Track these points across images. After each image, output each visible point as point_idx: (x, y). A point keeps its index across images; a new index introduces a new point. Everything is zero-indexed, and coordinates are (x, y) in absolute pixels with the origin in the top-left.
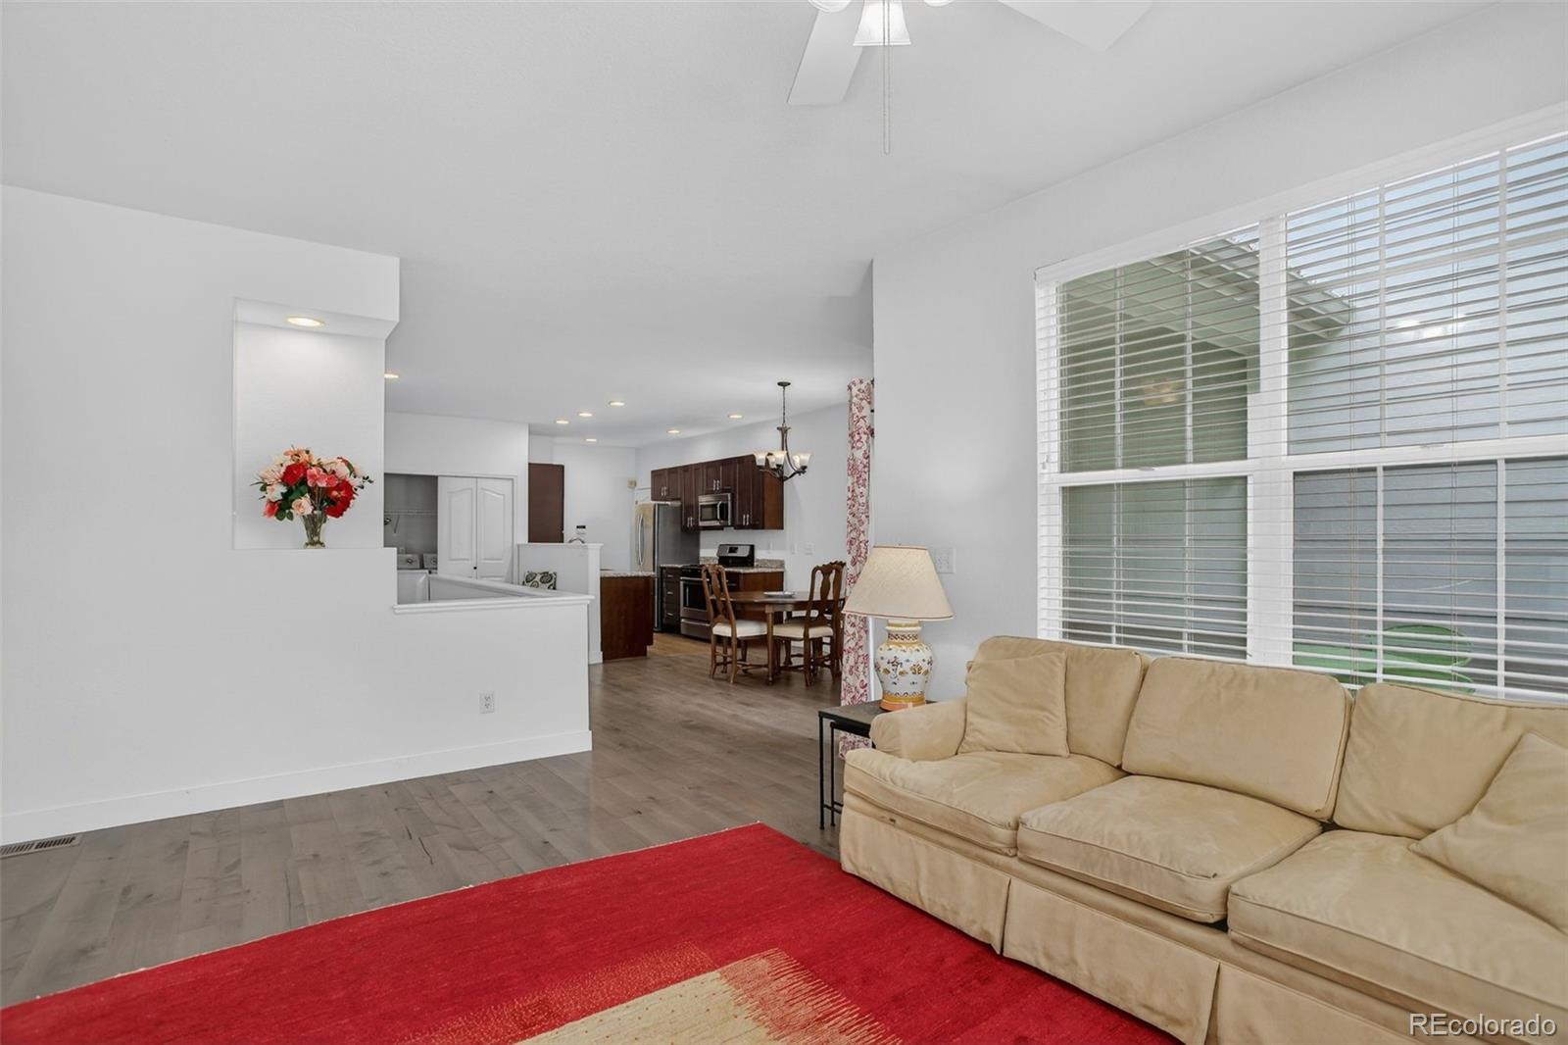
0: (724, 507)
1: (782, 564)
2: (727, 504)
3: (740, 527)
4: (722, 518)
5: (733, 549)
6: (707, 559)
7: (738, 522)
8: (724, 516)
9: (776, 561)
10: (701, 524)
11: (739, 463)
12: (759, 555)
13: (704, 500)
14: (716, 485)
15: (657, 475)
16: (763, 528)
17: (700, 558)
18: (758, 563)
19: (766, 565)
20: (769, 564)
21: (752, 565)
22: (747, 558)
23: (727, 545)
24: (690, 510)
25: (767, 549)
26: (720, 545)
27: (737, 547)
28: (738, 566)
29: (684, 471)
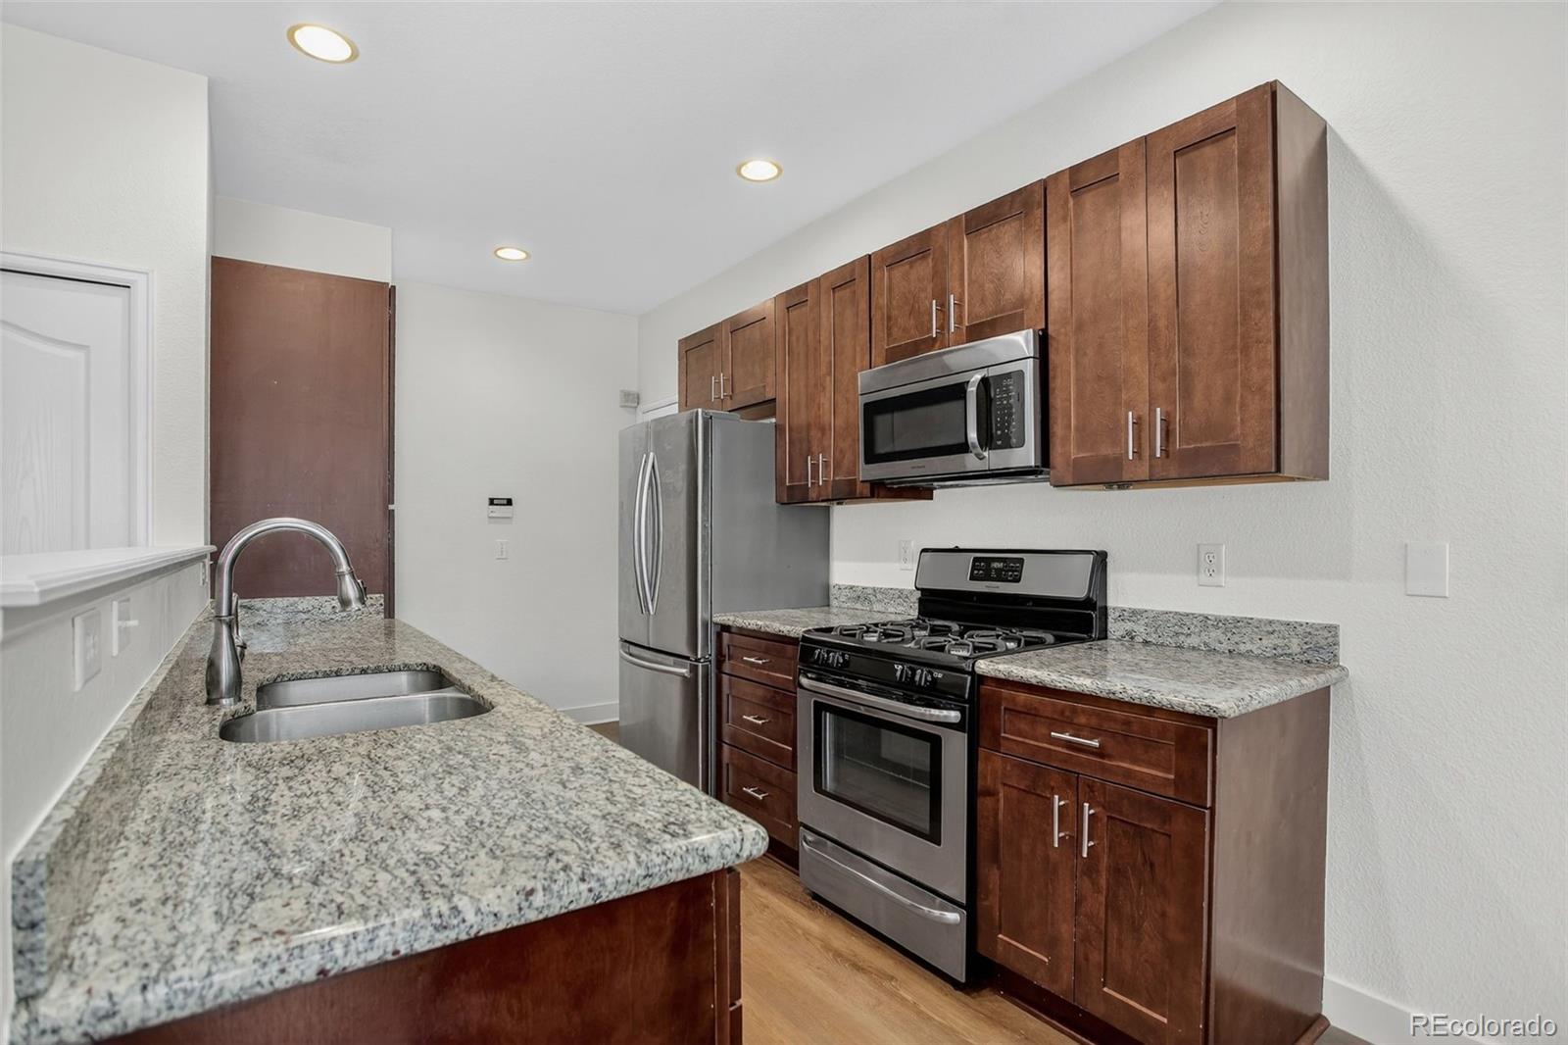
1: (1318, 642)
2: (1014, 376)
4: (986, 440)
5: (998, 565)
7: (1071, 451)
8: (994, 431)
9: (1270, 624)
12: (1133, 592)
13: (882, 382)
14: (943, 317)
15: (693, 347)
17: (833, 591)
18: (1139, 629)
19: (1194, 641)
20: (1214, 636)
21: (1104, 635)
22: (1088, 603)
23: (956, 550)
24: (815, 433)
25: (1198, 572)
26: (925, 550)
27: (1021, 561)
28: (1049, 638)
29: (788, 308)
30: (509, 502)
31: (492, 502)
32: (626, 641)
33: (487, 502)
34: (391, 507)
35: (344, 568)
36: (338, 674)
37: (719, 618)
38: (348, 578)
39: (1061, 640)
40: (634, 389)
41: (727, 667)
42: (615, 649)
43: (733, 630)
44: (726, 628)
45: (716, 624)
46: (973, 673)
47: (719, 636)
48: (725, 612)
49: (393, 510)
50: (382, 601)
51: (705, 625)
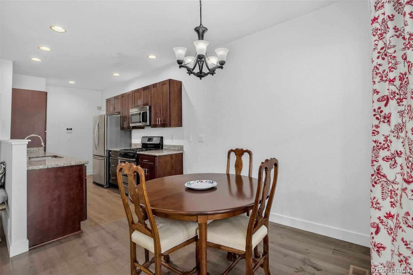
0: (144, 115)
1: (181, 148)
2: (146, 112)
3: (155, 126)
4: (143, 121)
5: (150, 139)
6: (136, 145)
7: (153, 123)
8: (144, 120)
9: (178, 146)
10: (131, 125)
11: (154, 87)
12: (166, 142)
13: (134, 111)
14: (140, 102)
15: (108, 101)
16: (170, 126)
17: (132, 144)
18: (166, 147)
19: (171, 149)
20: (173, 148)
21: (162, 148)
22: (159, 144)
23: (147, 137)
24: (125, 118)
25: (172, 139)
26: (143, 137)
27: (153, 138)
28: (154, 149)
29: (122, 97)
30: (71, 129)
31: (67, 129)
32: (94, 155)
33: (66, 129)
34: (45, 131)
35: (42, 141)
36: (39, 157)
37: (109, 149)
38: (42, 143)
39: (155, 150)
40: (100, 106)
41: (111, 158)
42: (92, 156)
43: (112, 151)
44: (110, 151)
45: (108, 150)
46: (137, 154)
47: (109, 153)
48: (110, 148)
49: (46, 132)
50: (43, 148)
51: (106, 150)
